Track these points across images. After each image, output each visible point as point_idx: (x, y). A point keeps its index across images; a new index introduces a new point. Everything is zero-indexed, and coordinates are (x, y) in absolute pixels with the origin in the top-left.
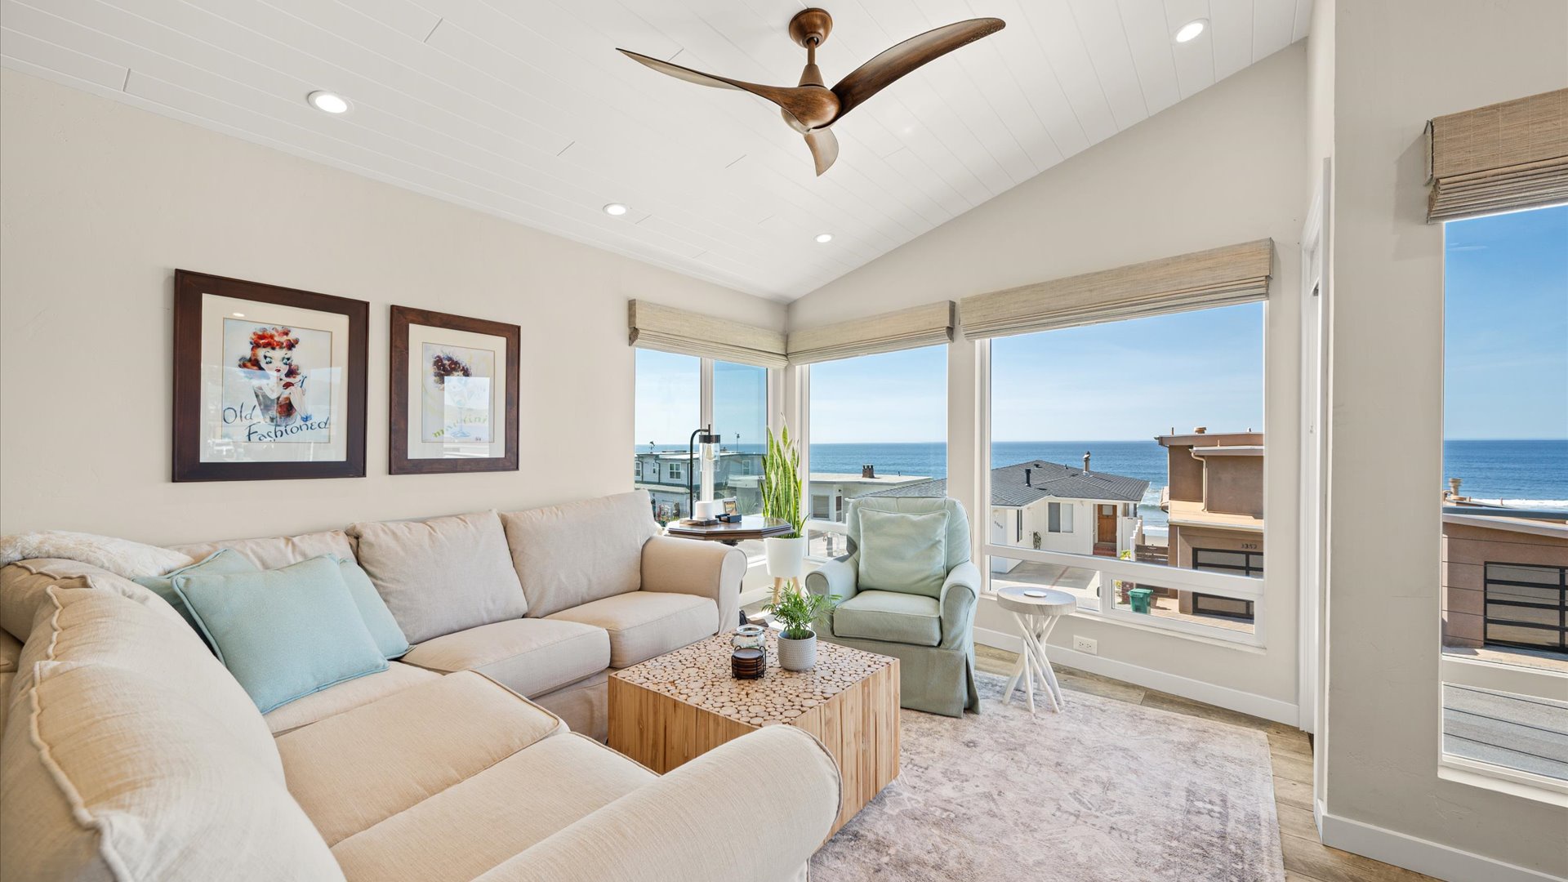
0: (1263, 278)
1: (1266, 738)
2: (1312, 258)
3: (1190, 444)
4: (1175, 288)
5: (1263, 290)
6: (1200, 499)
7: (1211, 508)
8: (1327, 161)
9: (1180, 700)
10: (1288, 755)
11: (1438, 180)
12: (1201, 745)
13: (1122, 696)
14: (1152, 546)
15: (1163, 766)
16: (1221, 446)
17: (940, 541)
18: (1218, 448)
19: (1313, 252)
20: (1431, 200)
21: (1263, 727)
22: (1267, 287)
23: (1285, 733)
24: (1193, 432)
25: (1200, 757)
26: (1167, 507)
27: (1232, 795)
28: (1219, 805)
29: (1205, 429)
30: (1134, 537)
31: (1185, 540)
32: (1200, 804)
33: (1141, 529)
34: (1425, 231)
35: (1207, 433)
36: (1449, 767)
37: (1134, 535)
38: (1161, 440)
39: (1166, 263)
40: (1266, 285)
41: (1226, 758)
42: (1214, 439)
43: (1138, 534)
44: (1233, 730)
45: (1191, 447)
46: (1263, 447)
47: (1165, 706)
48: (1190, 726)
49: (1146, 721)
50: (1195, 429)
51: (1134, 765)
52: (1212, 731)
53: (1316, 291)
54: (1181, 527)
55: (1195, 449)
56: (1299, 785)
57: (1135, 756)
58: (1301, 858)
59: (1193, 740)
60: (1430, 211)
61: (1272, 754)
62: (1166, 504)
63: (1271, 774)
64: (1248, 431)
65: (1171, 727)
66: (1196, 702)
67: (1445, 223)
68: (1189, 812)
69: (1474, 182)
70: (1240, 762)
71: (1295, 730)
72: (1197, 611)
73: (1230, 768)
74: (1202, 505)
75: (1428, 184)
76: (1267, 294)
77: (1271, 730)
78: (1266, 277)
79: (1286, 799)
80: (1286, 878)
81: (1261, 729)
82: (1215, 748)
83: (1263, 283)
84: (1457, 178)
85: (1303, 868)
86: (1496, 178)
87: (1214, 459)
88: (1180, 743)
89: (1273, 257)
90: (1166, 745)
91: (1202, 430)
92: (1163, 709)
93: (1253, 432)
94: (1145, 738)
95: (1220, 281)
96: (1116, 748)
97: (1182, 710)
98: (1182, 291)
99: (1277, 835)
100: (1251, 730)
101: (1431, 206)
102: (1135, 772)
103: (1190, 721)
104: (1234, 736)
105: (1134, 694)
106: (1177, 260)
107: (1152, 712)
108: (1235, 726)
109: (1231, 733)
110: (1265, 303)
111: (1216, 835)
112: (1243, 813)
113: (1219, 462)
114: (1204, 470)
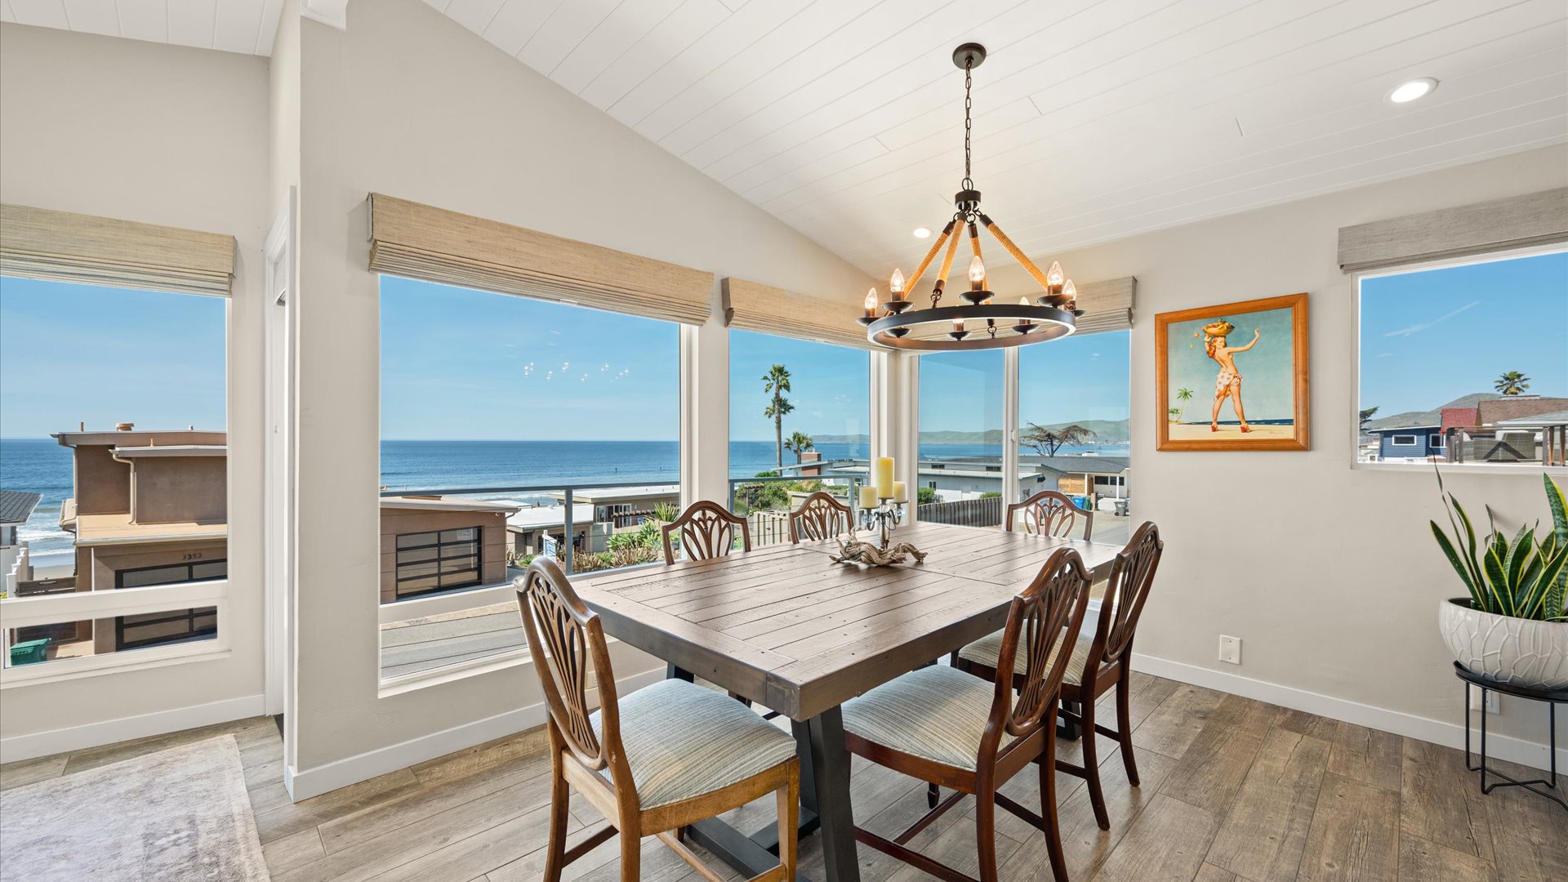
0: (226, 275)
1: (234, 738)
2: (275, 270)
3: (110, 443)
4: (113, 257)
5: (225, 287)
6: (127, 510)
7: (141, 519)
8: (293, 189)
9: (123, 746)
10: (257, 744)
11: (376, 241)
12: (158, 780)
13: (32, 776)
14: (47, 580)
15: (106, 829)
16: (155, 445)
18: (152, 447)
19: (276, 264)
20: (372, 255)
21: (229, 730)
22: (231, 284)
23: (252, 725)
24: (114, 427)
25: (156, 794)
26: (74, 526)
27: (200, 812)
28: (187, 829)
29: (132, 425)
30: (14, 573)
31: (104, 563)
32: (163, 841)
33: (27, 559)
34: (367, 275)
35: (134, 430)
36: (385, 688)
37: (14, 570)
38: (64, 439)
39: (99, 223)
40: (230, 281)
41: (191, 779)
42: (145, 438)
43: (20, 568)
44: (197, 747)
45: (113, 447)
46: (226, 447)
47: (101, 761)
48: (140, 767)
49: (74, 791)
50: (118, 425)
51: (58, 851)
52: (170, 760)
53: (281, 302)
54: (95, 547)
55: (117, 449)
56: (269, 765)
57: (61, 839)
58: (276, 826)
59: (147, 780)
60: (371, 263)
61: (240, 751)
62: (72, 522)
63: (242, 768)
64: (190, 429)
65: (113, 781)
66: (147, 738)
67: (380, 274)
68: (149, 857)
69: (399, 251)
70: (207, 775)
71: (263, 719)
72: (122, 646)
73: (196, 786)
74: (131, 516)
75: (369, 241)
76: (230, 292)
77: (238, 729)
78: (229, 274)
79: (258, 784)
80: (263, 852)
81: (227, 733)
82: (177, 775)
83: (226, 280)
84: (389, 245)
85: (278, 833)
86: (410, 254)
87: (140, 461)
88: (129, 792)
89: (236, 254)
90: (108, 804)
91: (128, 427)
92: (99, 766)
93: (195, 430)
94: (75, 810)
95: (176, 264)
96: (26, 845)
97: (128, 754)
98: (123, 263)
99: (252, 820)
100: (217, 738)
101: (371, 259)
102: (65, 857)
103: (141, 762)
104: (198, 752)
105: (48, 768)
106: (116, 224)
107: (82, 776)
108: (199, 742)
109: (194, 752)
110: (228, 301)
111: (186, 859)
112: (215, 820)
113: (152, 465)
114: (131, 475)
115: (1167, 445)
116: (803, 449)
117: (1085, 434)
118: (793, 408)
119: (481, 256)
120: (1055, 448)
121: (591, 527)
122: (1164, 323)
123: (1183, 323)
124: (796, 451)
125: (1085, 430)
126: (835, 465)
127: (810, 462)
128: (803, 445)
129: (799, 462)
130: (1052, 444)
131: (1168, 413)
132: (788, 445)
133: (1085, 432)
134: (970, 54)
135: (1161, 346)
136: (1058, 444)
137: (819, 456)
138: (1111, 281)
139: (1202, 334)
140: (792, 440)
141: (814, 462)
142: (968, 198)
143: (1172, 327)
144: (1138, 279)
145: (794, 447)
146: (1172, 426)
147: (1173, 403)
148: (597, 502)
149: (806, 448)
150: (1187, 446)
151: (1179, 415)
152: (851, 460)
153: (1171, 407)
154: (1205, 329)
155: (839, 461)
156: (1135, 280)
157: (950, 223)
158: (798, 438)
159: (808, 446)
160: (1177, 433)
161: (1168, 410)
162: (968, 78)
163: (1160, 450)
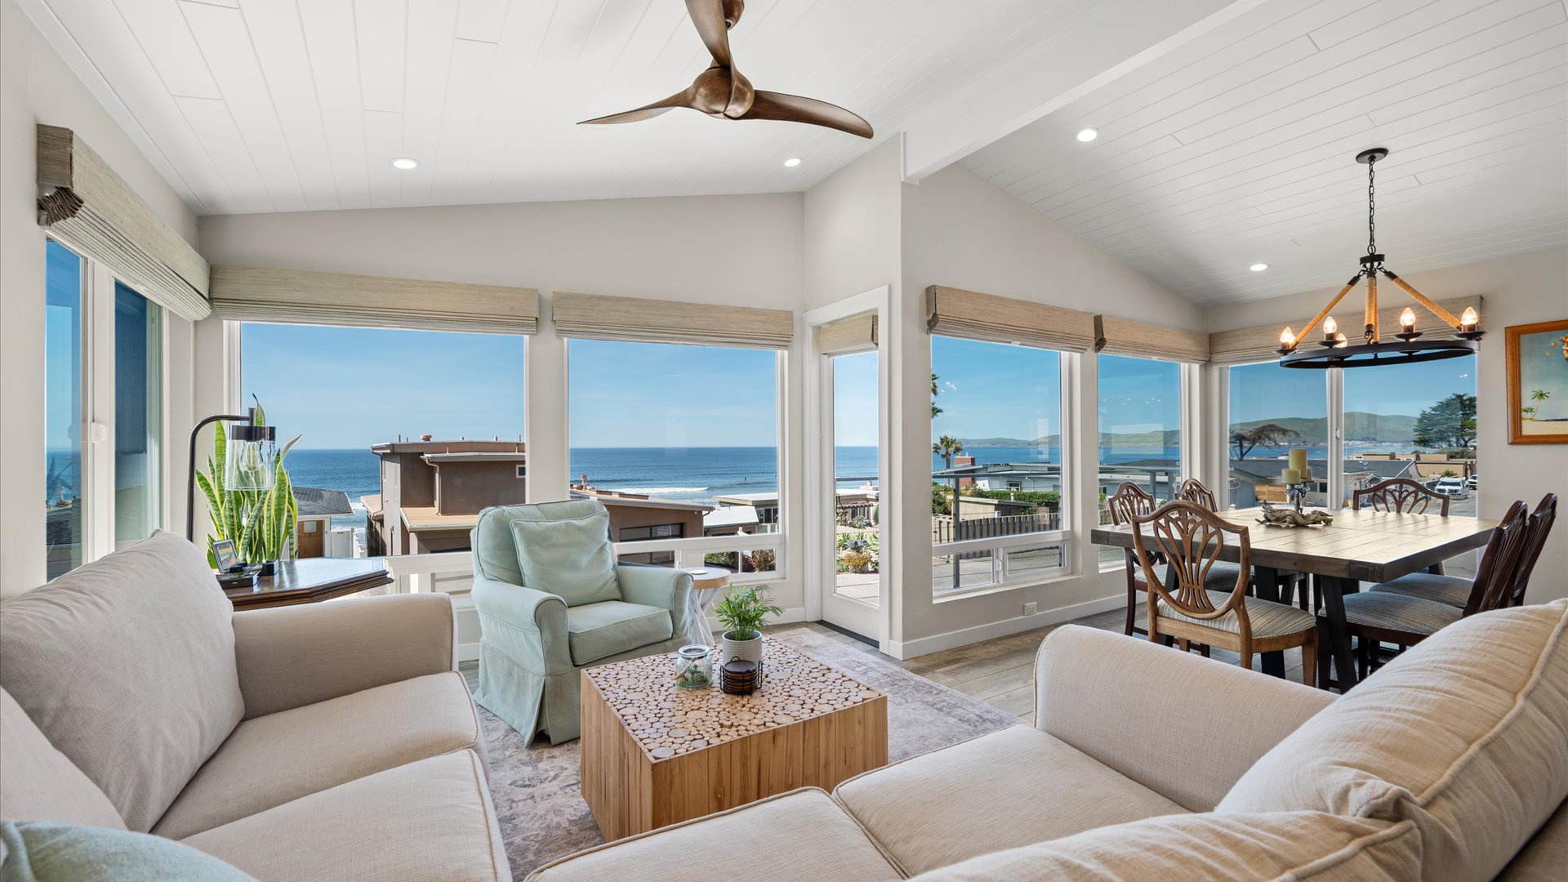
1: (810, 630)
3: (420, 451)
6: (432, 505)
7: (444, 511)
17: (606, 543)
18: (448, 454)
21: (799, 626)
24: (419, 439)
27: (855, 659)
28: (862, 665)
29: (430, 436)
35: (432, 440)
42: (442, 447)
45: (422, 454)
50: (421, 437)
54: (414, 530)
55: (425, 455)
70: (827, 645)
74: (436, 509)
87: (440, 464)
91: (427, 438)
93: (499, 440)
113: (451, 468)
114: (437, 475)
115: (1518, 438)
116: (952, 453)
117: (1284, 434)
118: (940, 411)
119: (980, 318)
120: (1244, 450)
121: (756, 527)
122: (1515, 336)
123: (1536, 334)
124: (943, 456)
125: (1284, 430)
126: (990, 470)
127: (964, 467)
128: (951, 450)
129: (948, 467)
130: (1241, 446)
131: (1520, 412)
132: (937, 449)
133: (1284, 432)
134: (1372, 155)
135: (1513, 355)
136: (1249, 446)
137: (973, 461)
138: (1454, 299)
139: (1560, 343)
140: (940, 445)
141: (967, 466)
142: (1373, 259)
143: (1524, 338)
144: (1484, 297)
145: (943, 451)
146: (1524, 423)
147: (1527, 402)
148: (757, 505)
149: (954, 452)
150: (1543, 439)
151: (1533, 414)
152: (1008, 464)
153: (1525, 405)
154: (1564, 339)
155: (995, 465)
156: (1482, 298)
157: (1355, 277)
158: (946, 442)
159: (958, 450)
160: (1529, 428)
161: (1520, 409)
162: (1371, 171)
163: (1513, 443)
